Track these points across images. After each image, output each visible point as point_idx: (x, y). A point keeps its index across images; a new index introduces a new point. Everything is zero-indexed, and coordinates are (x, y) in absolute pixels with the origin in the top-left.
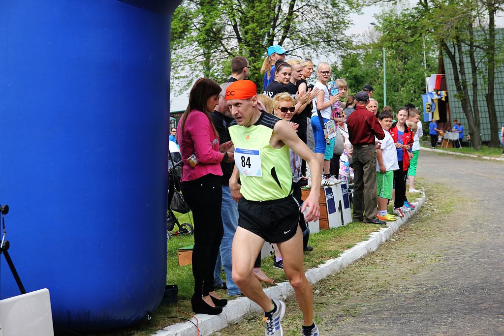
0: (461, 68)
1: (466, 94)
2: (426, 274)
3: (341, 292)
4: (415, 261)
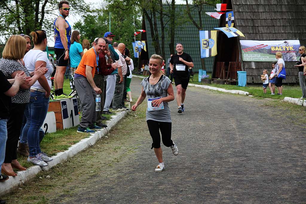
0: (155, 27)
1: (158, 43)
2: (125, 162)
3: (66, 176)
4: (120, 152)
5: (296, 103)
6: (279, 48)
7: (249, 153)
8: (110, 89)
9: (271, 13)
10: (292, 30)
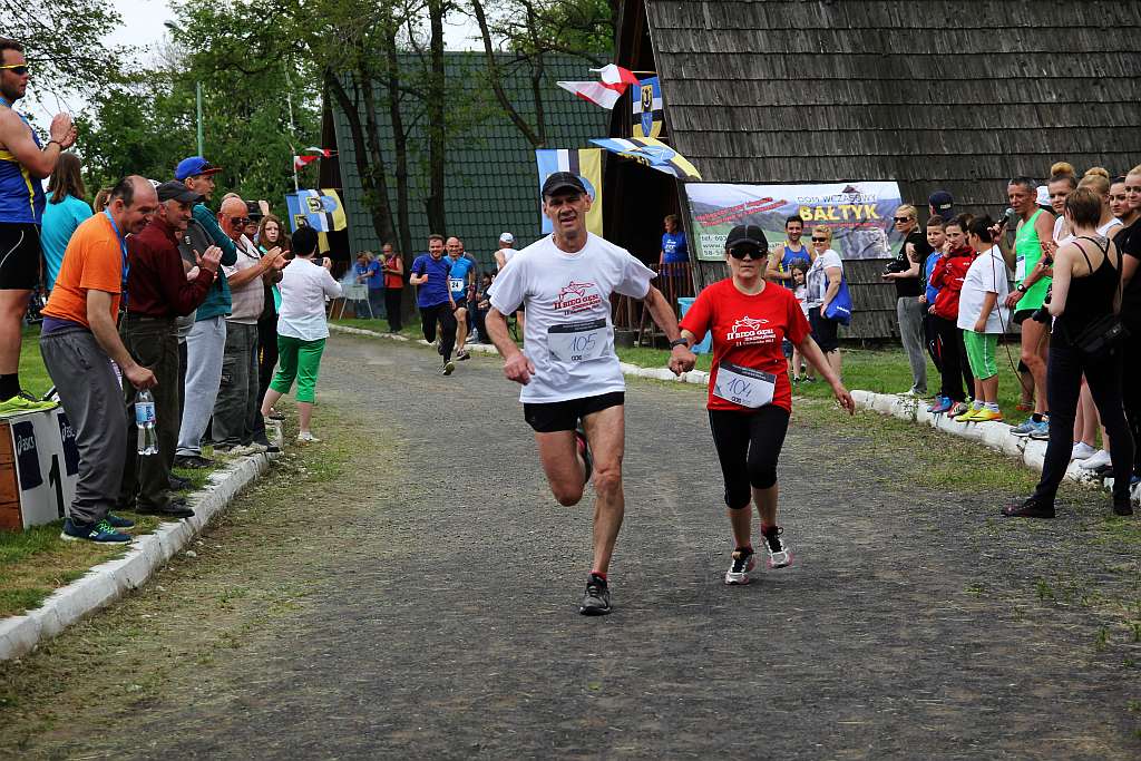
0: (371, 138)
1: (383, 195)
2: (263, 648)
3: (32, 709)
4: (241, 611)
5: (892, 410)
6: (826, 213)
7: (724, 600)
8: (203, 373)
9: (797, 82)
10: (870, 145)
